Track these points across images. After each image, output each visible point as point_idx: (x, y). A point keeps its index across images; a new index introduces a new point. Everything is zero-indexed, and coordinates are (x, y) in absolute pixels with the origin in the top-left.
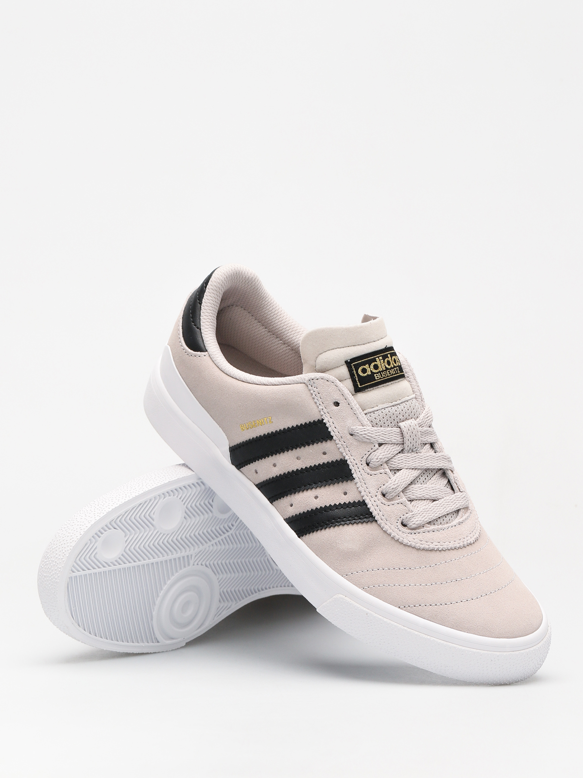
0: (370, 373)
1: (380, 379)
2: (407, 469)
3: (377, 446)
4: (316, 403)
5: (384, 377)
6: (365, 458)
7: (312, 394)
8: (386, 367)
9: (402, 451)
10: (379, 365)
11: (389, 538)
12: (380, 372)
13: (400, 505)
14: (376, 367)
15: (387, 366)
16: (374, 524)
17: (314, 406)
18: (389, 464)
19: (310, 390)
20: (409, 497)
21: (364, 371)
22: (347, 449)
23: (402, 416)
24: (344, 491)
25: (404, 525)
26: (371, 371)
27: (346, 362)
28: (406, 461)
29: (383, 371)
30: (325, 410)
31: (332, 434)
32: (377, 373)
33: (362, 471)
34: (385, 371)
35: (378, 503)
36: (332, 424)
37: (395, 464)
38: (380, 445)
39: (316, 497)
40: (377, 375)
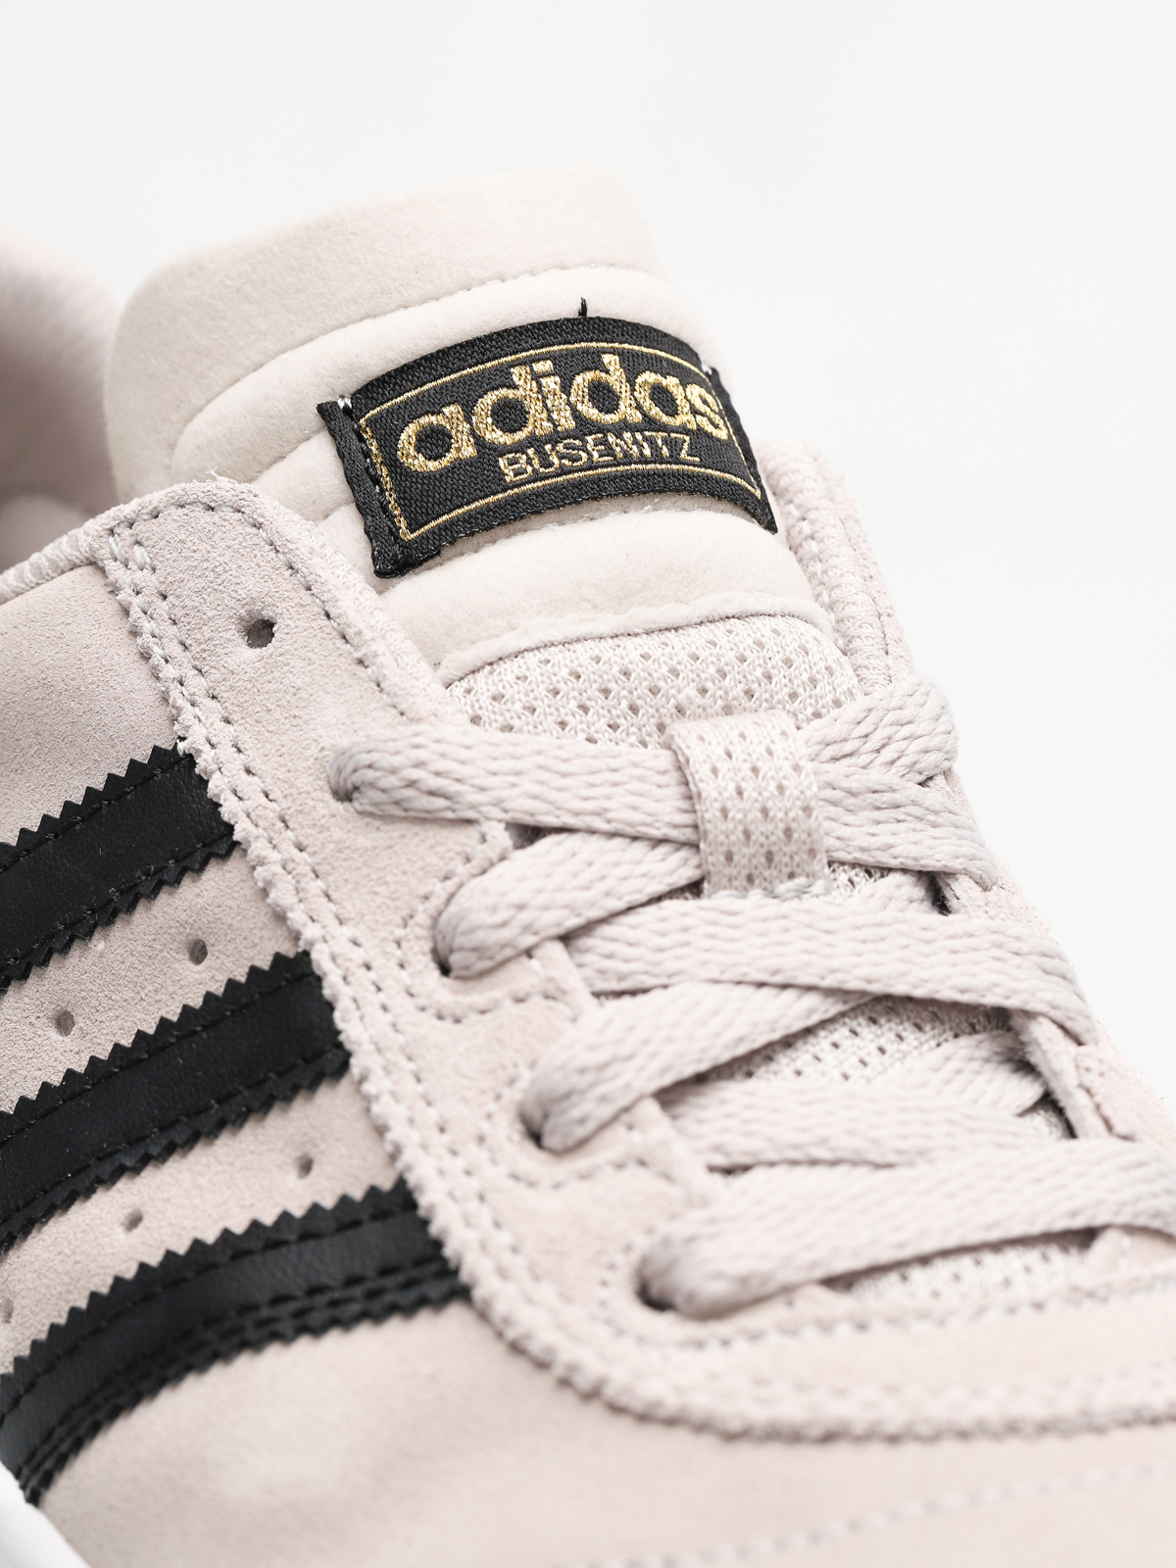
0: (469, 451)
1: (537, 477)
2: (716, 982)
3: (503, 838)
4: (146, 656)
5: (563, 471)
6: (422, 918)
7: (126, 612)
8: (577, 415)
9: (694, 888)
10: (534, 408)
11: (544, 1382)
12: (534, 441)
13: (633, 1171)
14: (510, 415)
15: (590, 412)
16: (455, 1315)
17: (139, 674)
18: (587, 958)
19: (114, 590)
20: (717, 1148)
21: (434, 441)
22: (315, 887)
23: (691, 691)
24: (297, 1154)
25: (654, 1300)
26: (480, 443)
27: (326, 411)
28: (712, 937)
29: (555, 438)
30: (196, 684)
31: (230, 809)
32: (520, 448)
33: (402, 1005)
34: (568, 435)
35: (494, 1176)
36: (226, 752)
37: (630, 952)
38: (529, 833)
39: (134, 1221)
40: (511, 463)
